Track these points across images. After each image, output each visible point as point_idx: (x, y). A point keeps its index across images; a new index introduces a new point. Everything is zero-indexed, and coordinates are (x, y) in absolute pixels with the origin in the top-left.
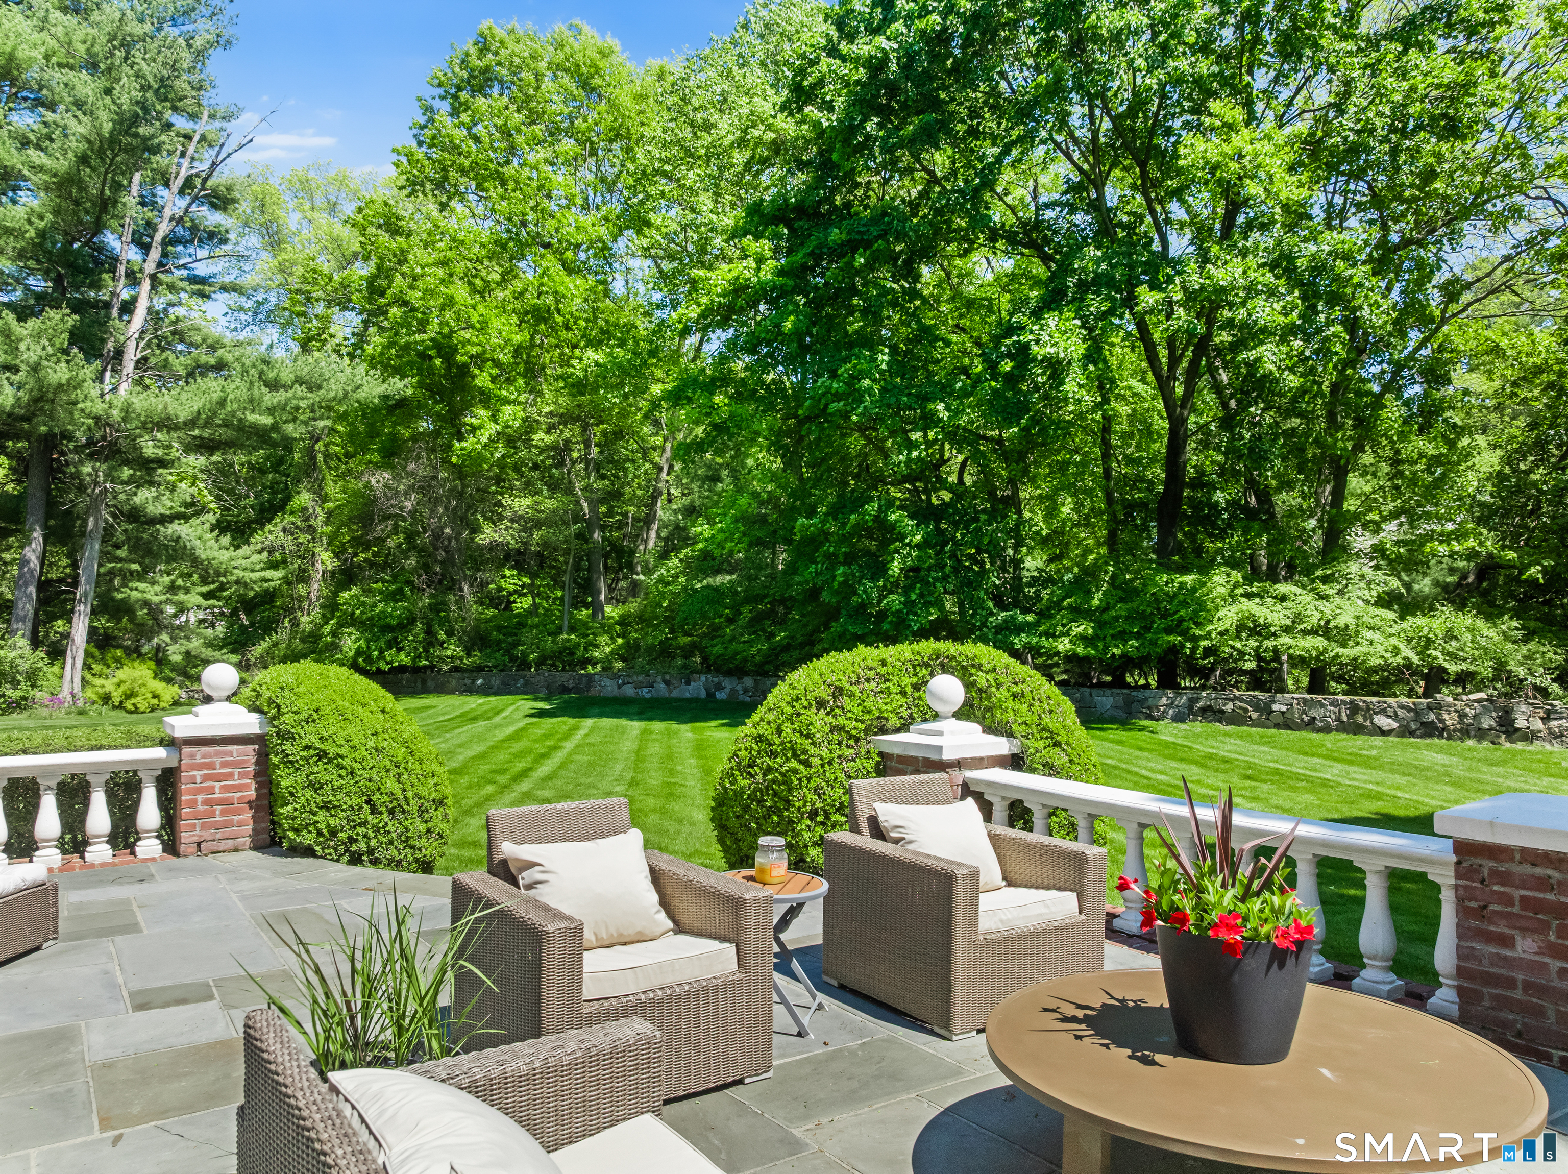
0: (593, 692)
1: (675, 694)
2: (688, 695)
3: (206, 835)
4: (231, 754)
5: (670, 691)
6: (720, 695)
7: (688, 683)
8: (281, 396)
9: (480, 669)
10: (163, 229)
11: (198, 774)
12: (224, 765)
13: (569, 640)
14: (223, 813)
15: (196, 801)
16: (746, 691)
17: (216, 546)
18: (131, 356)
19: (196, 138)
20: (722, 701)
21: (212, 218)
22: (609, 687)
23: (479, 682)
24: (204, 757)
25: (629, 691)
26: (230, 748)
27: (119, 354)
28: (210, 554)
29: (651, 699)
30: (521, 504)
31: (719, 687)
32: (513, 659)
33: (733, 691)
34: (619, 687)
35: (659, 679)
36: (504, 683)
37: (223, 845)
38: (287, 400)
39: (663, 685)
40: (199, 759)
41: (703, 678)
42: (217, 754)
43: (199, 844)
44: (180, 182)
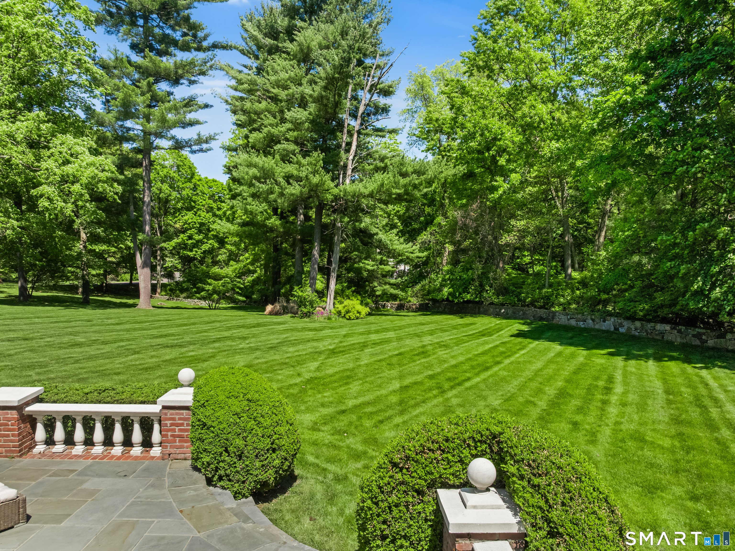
0: (555, 321)
1: (597, 327)
2: (604, 328)
3: (172, 451)
4: (182, 414)
5: (595, 325)
6: (622, 330)
7: (604, 321)
8: (408, 179)
9: (503, 305)
10: (362, 109)
11: (169, 422)
12: (180, 419)
13: (547, 292)
14: (180, 441)
15: (167, 435)
16: (636, 329)
17: (398, 243)
18: (350, 167)
19: (374, 67)
20: (622, 334)
21: (382, 101)
22: (563, 320)
23: (503, 311)
24: (171, 415)
25: (573, 322)
26: (182, 411)
27: (345, 167)
28: (395, 247)
29: (585, 328)
30: (521, 224)
31: (621, 325)
32: (519, 300)
33: (629, 329)
34: (568, 320)
35: (589, 317)
36: (514, 313)
37: (180, 456)
38: (410, 181)
39: (591, 321)
40: (169, 416)
41: (612, 320)
42: (177, 414)
43: (169, 455)
44: (368, 88)
